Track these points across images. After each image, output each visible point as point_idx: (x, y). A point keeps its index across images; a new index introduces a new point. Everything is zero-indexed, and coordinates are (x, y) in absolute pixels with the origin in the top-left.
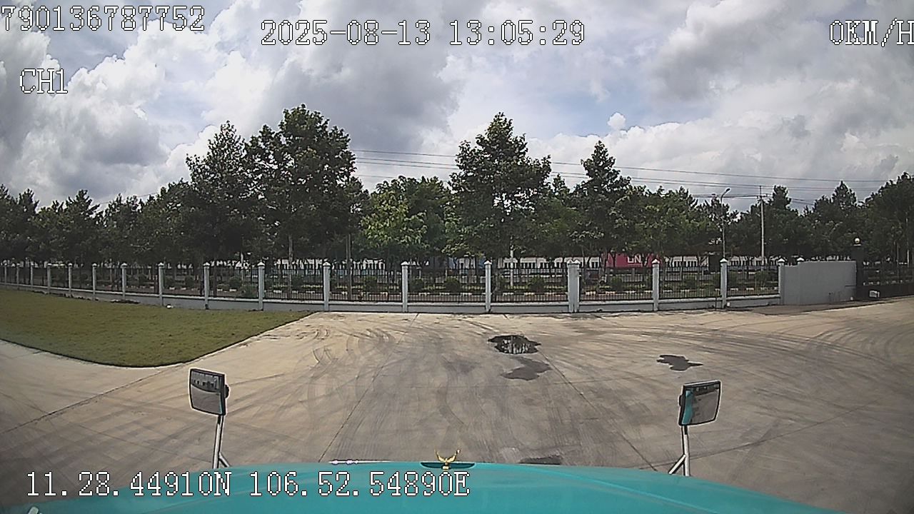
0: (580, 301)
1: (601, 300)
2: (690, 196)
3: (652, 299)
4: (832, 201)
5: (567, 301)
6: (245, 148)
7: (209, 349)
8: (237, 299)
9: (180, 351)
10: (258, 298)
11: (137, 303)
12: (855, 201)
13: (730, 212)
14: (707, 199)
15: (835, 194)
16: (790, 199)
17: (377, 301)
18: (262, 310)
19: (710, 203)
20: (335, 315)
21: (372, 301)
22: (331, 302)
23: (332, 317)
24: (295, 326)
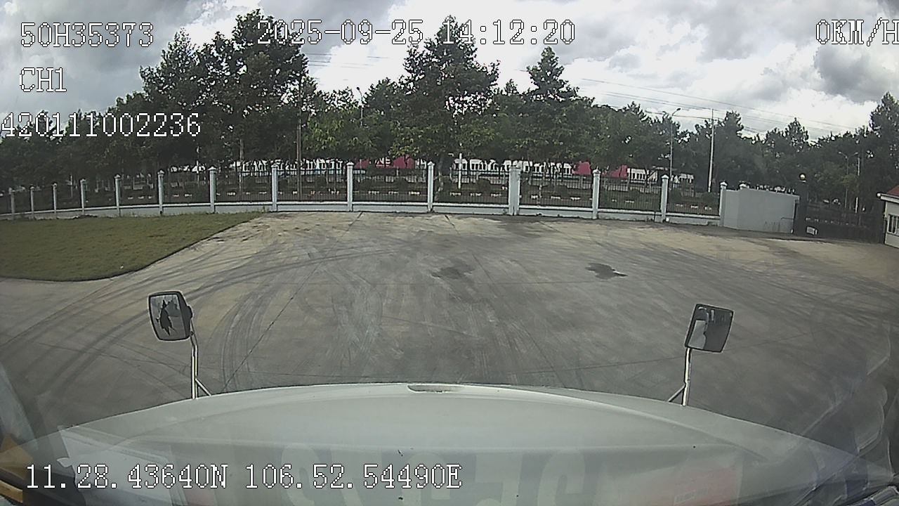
0: (520, 204)
1: (541, 206)
2: (642, 111)
3: (591, 207)
4: (784, 135)
5: (507, 204)
6: (199, 57)
7: (160, 255)
8: (190, 205)
9: (134, 260)
10: (210, 202)
11: (96, 217)
12: (807, 138)
13: (680, 130)
14: (658, 115)
15: (788, 129)
16: (743, 127)
17: (323, 201)
18: (214, 213)
19: (661, 120)
20: (282, 215)
21: (318, 201)
22: (278, 203)
23: (278, 217)
24: (243, 228)
